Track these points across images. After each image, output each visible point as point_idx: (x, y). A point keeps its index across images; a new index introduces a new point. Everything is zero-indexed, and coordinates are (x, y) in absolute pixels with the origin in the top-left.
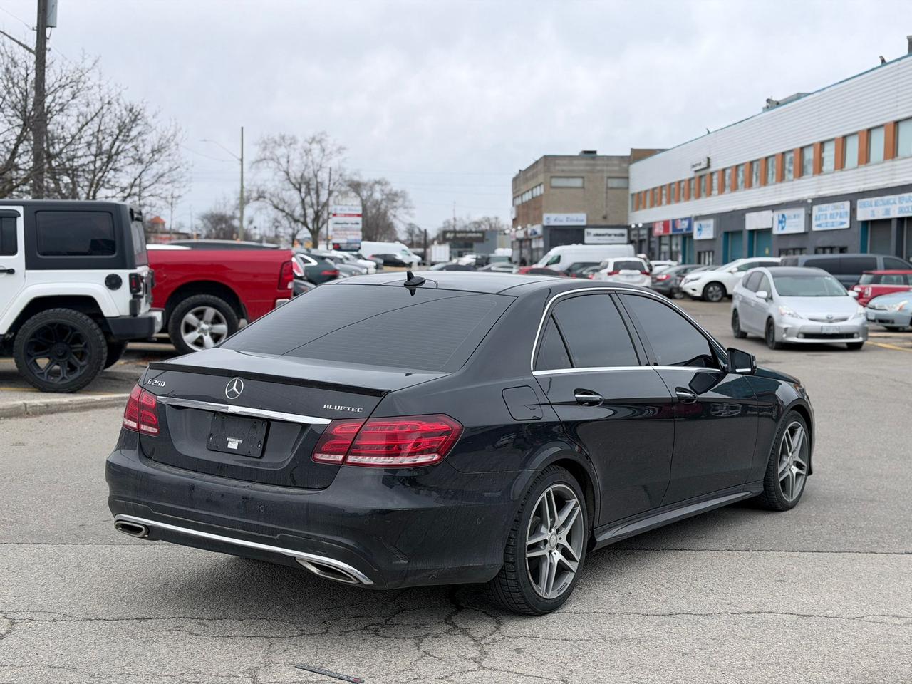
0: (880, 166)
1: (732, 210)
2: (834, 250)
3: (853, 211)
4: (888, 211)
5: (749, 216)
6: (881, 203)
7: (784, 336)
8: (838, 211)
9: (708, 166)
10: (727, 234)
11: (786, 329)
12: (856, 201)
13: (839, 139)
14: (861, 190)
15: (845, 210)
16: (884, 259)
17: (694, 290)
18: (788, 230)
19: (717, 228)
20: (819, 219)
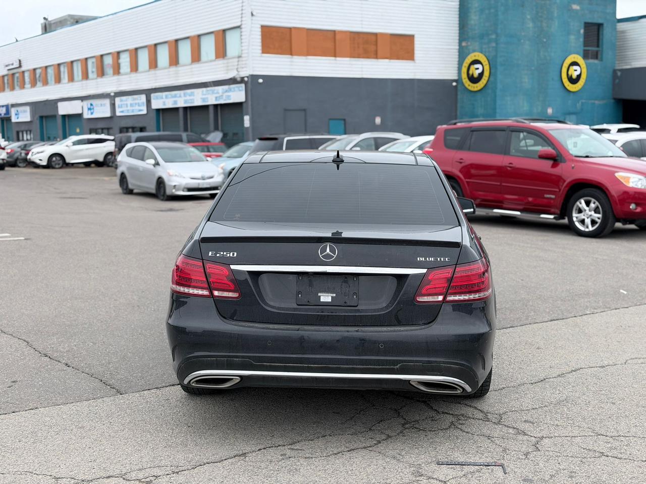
0: (166, 70)
1: (45, 99)
2: (135, 130)
3: (149, 102)
4: (175, 102)
5: (60, 104)
6: (170, 96)
7: (174, 191)
8: (137, 101)
9: (20, 66)
10: (41, 117)
11: (175, 186)
12: (150, 94)
13: (133, 50)
14: (153, 87)
15: (142, 101)
16: (187, 135)
17: (41, 160)
18: (96, 115)
19: (33, 114)
20: (122, 107)
